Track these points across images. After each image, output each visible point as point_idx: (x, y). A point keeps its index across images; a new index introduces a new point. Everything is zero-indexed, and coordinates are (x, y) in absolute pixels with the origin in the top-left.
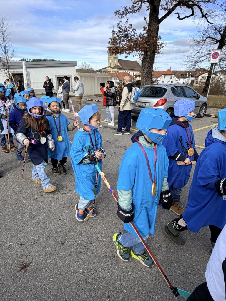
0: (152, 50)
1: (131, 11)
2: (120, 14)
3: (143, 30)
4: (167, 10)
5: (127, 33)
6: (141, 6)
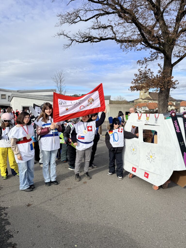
2: (141, 63)
3: (158, 73)
4: (180, 56)
5: (146, 75)
6: (158, 56)
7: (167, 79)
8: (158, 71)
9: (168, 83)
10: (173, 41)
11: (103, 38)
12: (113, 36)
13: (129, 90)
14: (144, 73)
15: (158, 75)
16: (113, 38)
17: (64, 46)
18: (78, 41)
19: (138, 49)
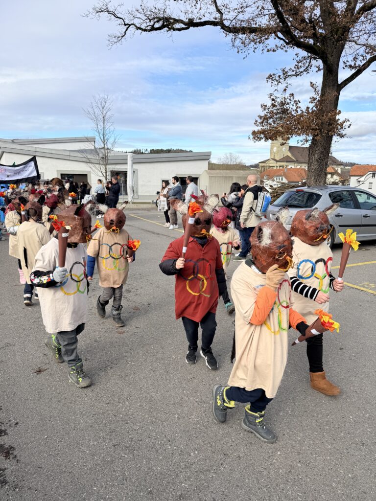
1: (294, 73)
2: (275, 79)
3: (310, 102)
4: (354, 67)
5: (285, 108)
6: (310, 65)
7: (327, 115)
8: (311, 99)
9: (330, 124)
10: (344, 32)
11: (195, 21)
12: (216, 19)
13: (249, 138)
14: (282, 102)
15: (310, 108)
16: (217, 22)
17: (109, 38)
18: (140, 28)
19: (269, 48)
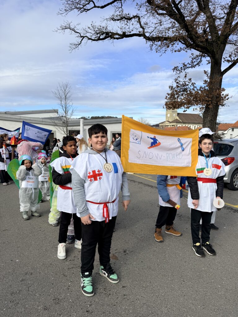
0: (215, 103)
1: (190, 66)
2: (179, 70)
4: (231, 61)
5: (186, 88)
6: (201, 61)
7: (216, 91)
8: (204, 81)
13: (164, 108)
14: (183, 84)
16: (141, 34)
18: (91, 39)
19: (176, 49)
